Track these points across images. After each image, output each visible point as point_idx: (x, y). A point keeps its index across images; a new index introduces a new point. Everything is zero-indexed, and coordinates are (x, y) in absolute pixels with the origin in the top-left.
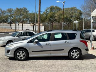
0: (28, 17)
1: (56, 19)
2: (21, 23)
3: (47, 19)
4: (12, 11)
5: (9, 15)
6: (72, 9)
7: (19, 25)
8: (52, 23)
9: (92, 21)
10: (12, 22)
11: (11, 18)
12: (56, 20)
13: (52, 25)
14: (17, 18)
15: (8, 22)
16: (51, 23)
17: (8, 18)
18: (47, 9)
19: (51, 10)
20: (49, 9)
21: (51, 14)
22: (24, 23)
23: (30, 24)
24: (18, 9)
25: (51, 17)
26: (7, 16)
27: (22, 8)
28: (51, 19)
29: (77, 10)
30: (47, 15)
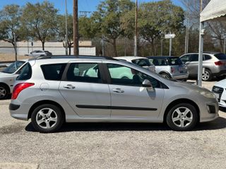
0: (55, 24)
1: (123, 30)
2: (40, 39)
3: (103, 29)
4: (16, 11)
5: (11, 20)
6: (161, 5)
7: (32, 44)
8: (115, 39)
9: (200, 34)
10: (18, 37)
11: (15, 27)
12: (122, 33)
13: (114, 44)
14: (30, 27)
15: (8, 37)
16: (113, 41)
17: (7, 28)
18: (101, 6)
19: (111, 8)
20: (107, 5)
21: (110, 17)
22: (48, 41)
23: (62, 41)
24: (30, 6)
25: (111, 25)
26: (4, 23)
27: (41, 4)
28: (112, 30)
29: (173, 7)
30: (101, 20)
